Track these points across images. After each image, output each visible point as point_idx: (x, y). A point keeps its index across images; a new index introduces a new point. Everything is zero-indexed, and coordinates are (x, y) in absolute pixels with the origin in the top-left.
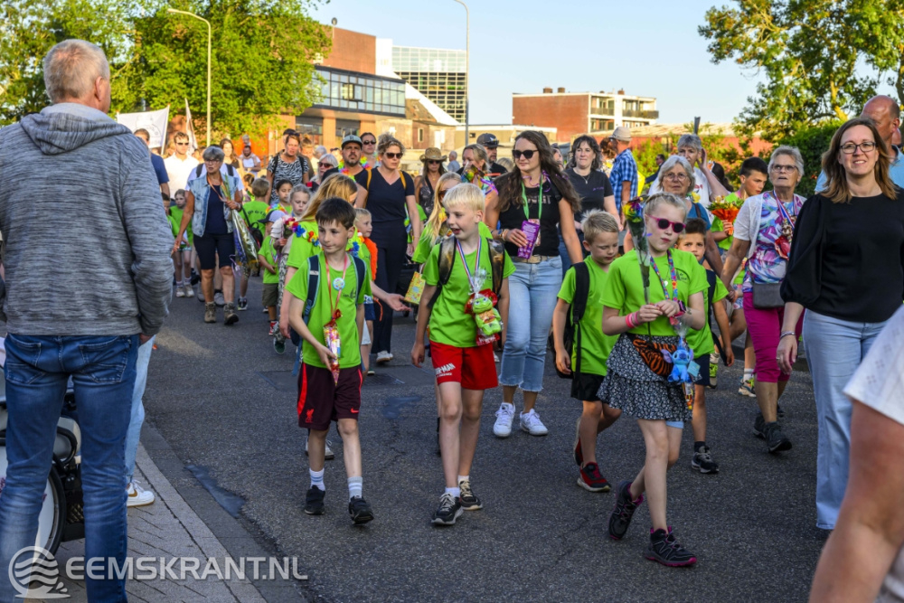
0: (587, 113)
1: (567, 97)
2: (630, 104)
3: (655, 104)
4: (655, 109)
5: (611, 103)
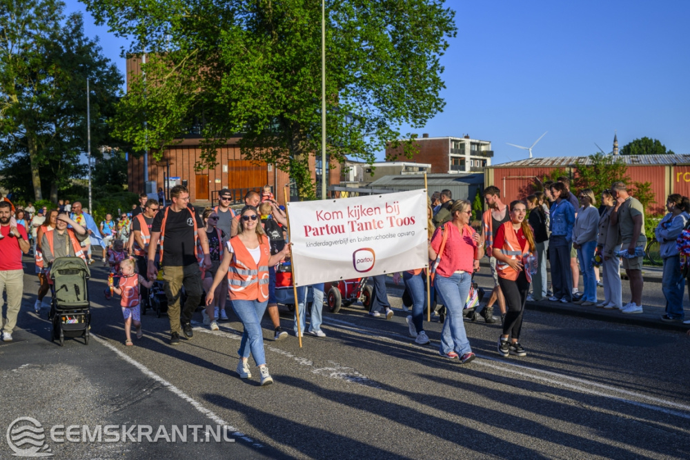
0: (448, 153)
1: (431, 140)
2: (473, 146)
3: (490, 146)
4: (490, 150)
5: (463, 145)
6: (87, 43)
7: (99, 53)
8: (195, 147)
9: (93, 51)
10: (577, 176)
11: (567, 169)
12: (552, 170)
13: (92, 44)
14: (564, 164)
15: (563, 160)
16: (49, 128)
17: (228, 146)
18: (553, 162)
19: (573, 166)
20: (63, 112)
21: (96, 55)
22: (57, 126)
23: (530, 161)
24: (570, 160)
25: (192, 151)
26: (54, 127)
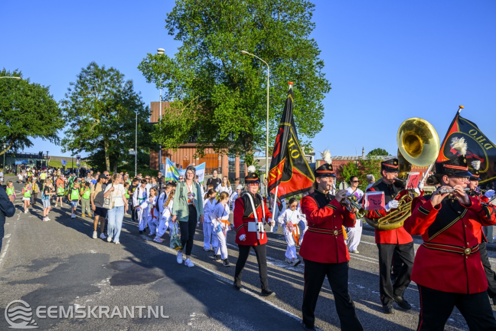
6: (135, 95)
7: (141, 100)
8: (193, 147)
9: (138, 98)
10: (360, 165)
11: (355, 162)
12: (348, 162)
13: (137, 95)
14: (353, 159)
15: (352, 158)
16: (114, 137)
17: (209, 147)
18: (348, 158)
19: (358, 160)
20: (121, 129)
21: (139, 101)
22: (118, 135)
23: (336, 158)
24: (355, 158)
25: (191, 149)
26: (116, 136)
